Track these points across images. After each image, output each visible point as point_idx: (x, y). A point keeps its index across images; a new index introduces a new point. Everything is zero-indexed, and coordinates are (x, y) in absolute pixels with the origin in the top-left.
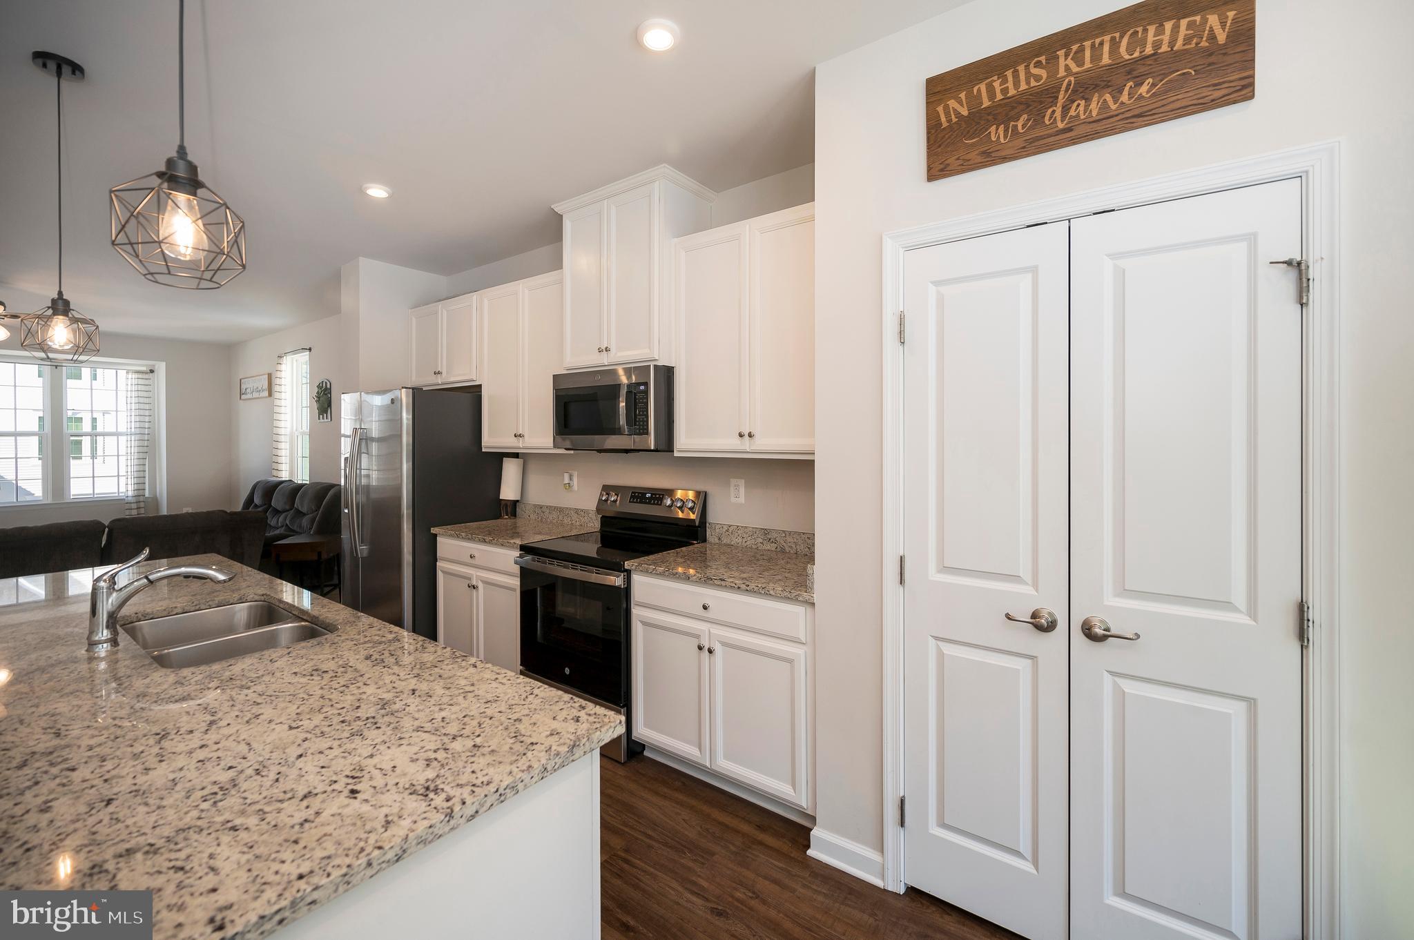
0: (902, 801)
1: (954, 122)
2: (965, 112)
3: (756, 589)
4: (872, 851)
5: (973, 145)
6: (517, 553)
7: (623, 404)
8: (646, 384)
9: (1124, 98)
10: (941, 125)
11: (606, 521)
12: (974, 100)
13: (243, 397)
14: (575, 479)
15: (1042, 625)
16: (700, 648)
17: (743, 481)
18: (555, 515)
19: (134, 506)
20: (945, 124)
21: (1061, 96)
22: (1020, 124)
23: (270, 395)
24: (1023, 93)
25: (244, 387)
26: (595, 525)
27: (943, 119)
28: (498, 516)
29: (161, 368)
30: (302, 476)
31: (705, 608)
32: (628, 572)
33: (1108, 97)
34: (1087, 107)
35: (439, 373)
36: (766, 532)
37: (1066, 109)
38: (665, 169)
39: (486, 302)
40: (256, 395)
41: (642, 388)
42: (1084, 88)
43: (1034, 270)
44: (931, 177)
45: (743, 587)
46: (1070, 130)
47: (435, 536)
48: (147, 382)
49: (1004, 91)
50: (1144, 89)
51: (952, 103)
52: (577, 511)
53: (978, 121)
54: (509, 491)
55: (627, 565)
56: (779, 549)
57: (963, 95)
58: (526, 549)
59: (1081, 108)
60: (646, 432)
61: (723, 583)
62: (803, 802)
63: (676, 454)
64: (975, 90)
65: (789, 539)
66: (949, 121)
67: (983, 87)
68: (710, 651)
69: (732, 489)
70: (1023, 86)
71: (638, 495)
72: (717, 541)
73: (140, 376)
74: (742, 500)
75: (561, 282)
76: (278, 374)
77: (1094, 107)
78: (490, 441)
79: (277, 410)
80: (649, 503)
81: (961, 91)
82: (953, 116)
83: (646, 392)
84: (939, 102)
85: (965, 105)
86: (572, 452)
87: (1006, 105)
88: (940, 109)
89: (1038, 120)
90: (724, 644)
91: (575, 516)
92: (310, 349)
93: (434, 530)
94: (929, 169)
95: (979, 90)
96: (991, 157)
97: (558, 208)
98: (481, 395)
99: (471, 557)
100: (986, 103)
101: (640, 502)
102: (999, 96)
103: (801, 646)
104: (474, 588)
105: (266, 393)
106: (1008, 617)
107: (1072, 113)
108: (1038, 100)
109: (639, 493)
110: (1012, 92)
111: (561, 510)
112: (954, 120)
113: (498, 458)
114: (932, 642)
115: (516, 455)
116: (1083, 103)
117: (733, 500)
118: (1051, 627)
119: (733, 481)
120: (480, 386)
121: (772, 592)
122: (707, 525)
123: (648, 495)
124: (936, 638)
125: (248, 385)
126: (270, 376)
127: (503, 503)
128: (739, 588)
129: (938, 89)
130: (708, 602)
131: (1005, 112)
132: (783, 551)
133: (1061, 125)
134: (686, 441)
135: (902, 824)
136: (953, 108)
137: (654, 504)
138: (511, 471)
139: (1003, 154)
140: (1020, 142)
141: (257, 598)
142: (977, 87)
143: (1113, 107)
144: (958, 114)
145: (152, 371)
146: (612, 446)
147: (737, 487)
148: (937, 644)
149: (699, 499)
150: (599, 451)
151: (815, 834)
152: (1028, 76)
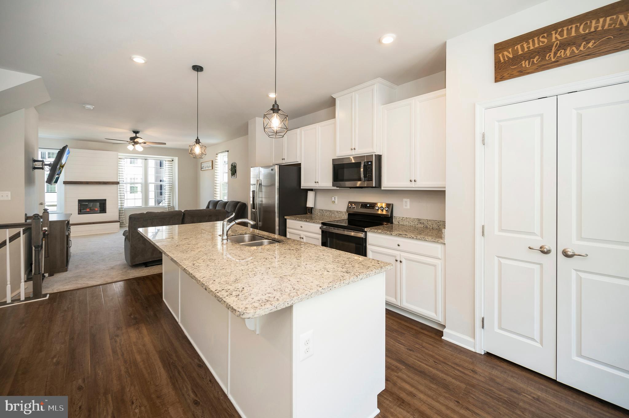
0: (483, 319)
1: (506, 60)
2: (511, 56)
3: (420, 238)
4: (469, 338)
5: (515, 68)
6: (320, 225)
7: (362, 170)
8: (372, 162)
9: (582, 48)
10: (501, 61)
11: (349, 215)
12: (515, 52)
13: (202, 169)
14: (336, 199)
15: (545, 252)
16: (396, 261)
17: (409, 200)
18: (328, 213)
19: (168, 209)
20: (502, 60)
21: (553, 49)
22: (535, 60)
23: (212, 169)
24: (537, 48)
25: (202, 166)
26: (346, 217)
27: (502, 59)
28: (306, 213)
29: (176, 159)
31: (399, 245)
32: (366, 232)
33: (574, 48)
34: (565, 53)
35: (284, 159)
36: (419, 220)
37: (555, 54)
38: (379, 79)
39: (303, 132)
40: (207, 169)
41: (370, 163)
42: (563, 45)
43: (541, 115)
44: (496, 81)
45: (415, 237)
46: (557, 61)
47: (286, 219)
48: (171, 164)
49: (528, 48)
50: (590, 45)
51: (506, 53)
52: (337, 212)
53: (516, 59)
54: (310, 204)
55: (366, 229)
56: (425, 227)
57: (510, 50)
58: (323, 224)
59: (562, 53)
60: (372, 180)
61: (406, 236)
62: (440, 319)
63: (382, 189)
64: (516, 48)
65: (429, 223)
66: (504, 60)
67: (519, 46)
68: (401, 262)
69: (404, 203)
70: (537, 45)
71: (364, 205)
72: (398, 223)
73: (169, 162)
74: (408, 207)
75: (335, 124)
76: (217, 161)
77: (568, 52)
78: (304, 184)
79: (216, 174)
80: (369, 208)
81: (510, 48)
82: (506, 58)
83: (372, 165)
84: (500, 53)
85: (511, 54)
86: (338, 188)
87: (529, 53)
88: (500, 55)
89: (544, 58)
90: (406, 259)
91: (336, 214)
92: (228, 151)
93: (285, 217)
94: (496, 78)
95: (517, 48)
96: (522, 72)
97: (334, 96)
98: (301, 167)
99: (301, 227)
100: (520, 52)
101: (365, 208)
102: (526, 50)
103: (439, 260)
104: (302, 238)
105: (211, 168)
106: (530, 248)
107: (558, 55)
108: (543, 51)
109: (364, 204)
110: (532, 48)
111: (330, 211)
112: (506, 59)
113: (306, 191)
114: (496, 258)
115: (312, 190)
116: (563, 51)
117: (405, 207)
118: (548, 252)
119: (405, 200)
120: (300, 164)
121: (427, 239)
122: (393, 217)
123: (368, 205)
124: (498, 257)
125: (204, 165)
126: (212, 161)
127: (308, 208)
128: (413, 238)
129: (499, 48)
130: (400, 243)
131: (529, 56)
132: (427, 227)
133: (553, 60)
134: (386, 184)
135: (483, 327)
136: (506, 55)
137: (371, 208)
138: (311, 196)
139: (528, 72)
140: (535, 67)
141: (250, 233)
142: (516, 46)
143: (577, 52)
144: (508, 57)
145: (173, 161)
146: (358, 185)
147: (406, 202)
148: (498, 259)
149: (390, 206)
150: (351, 188)
151: (445, 331)
152: (539, 41)
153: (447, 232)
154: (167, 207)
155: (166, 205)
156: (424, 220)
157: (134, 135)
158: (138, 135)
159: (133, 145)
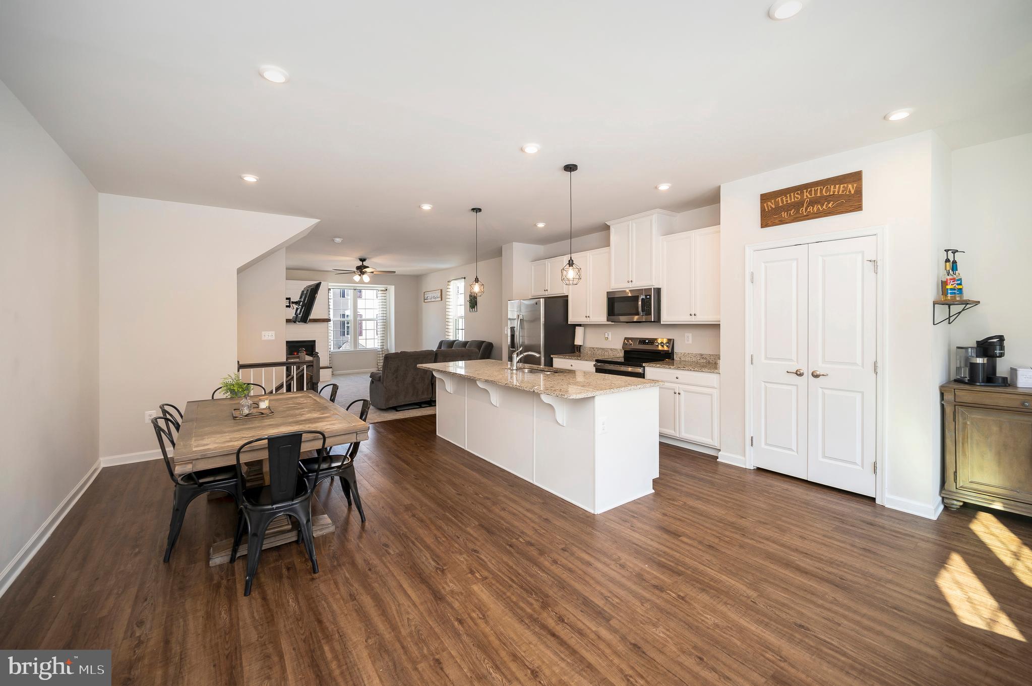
0: (752, 437)
2: (773, 207)
4: (741, 456)
5: (776, 217)
6: (594, 363)
7: (640, 303)
8: (650, 296)
9: (824, 207)
10: (766, 210)
11: (626, 352)
12: (777, 203)
13: (426, 301)
14: (610, 335)
15: (799, 374)
16: (675, 393)
17: (690, 334)
18: (600, 351)
19: (381, 353)
21: (805, 204)
22: (792, 212)
23: (441, 300)
24: (792, 202)
25: (426, 296)
26: (622, 354)
27: (766, 208)
28: (574, 352)
29: (392, 289)
30: (461, 337)
31: (677, 378)
32: (644, 367)
33: (819, 206)
34: (813, 209)
35: (547, 290)
36: (701, 355)
37: (806, 209)
38: (659, 210)
40: (433, 300)
41: (648, 297)
42: (812, 203)
43: (797, 259)
44: (763, 226)
45: (693, 369)
46: (808, 215)
47: (553, 358)
48: (385, 295)
49: (787, 201)
50: (830, 205)
51: (769, 203)
52: (611, 349)
53: (778, 210)
54: (578, 341)
55: (644, 365)
57: (773, 201)
58: (597, 361)
59: (811, 209)
60: (650, 314)
61: (684, 369)
62: (717, 445)
63: (660, 323)
66: (768, 209)
67: (779, 199)
68: (679, 394)
69: (685, 337)
70: (793, 200)
71: (642, 341)
72: (679, 360)
73: (382, 292)
74: (690, 342)
75: (609, 252)
76: (449, 290)
77: (815, 209)
78: (572, 320)
79: (447, 307)
80: (648, 344)
83: (650, 298)
84: (765, 202)
85: (774, 204)
86: (613, 323)
87: (787, 205)
88: (765, 205)
89: (798, 212)
90: (685, 391)
91: (610, 352)
92: (465, 278)
93: (552, 356)
94: (761, 224)
95: (778, 200)
96: (782, 222)
97: (608, 223)
98: (568, 300)
99: (571, 366)
100: (781, 204)
101: (644, 344)
102: (785, 203)
103: (715, 389)
106: (788, 372)
107: (808, 210)
108: (798, 205)
110: (789, 202)
111: (603, 349)
112: (770, 209)
113: (574, 326)
114: (763, 384)
115: (580, 325)
116: (812, 207)
117: (686, 342)
118: (801, 375)
119: (685, 334)
120: (568, 296)
121: (704, 371)
122: (674, 352)
123: (647, 341)
124: (764, 382)
125: (429, 295)
126: (441, 290)
127: (576, 346)
128: (691, 370)
129: (765, 198)
130: (678, 376)
131: (787, 208)
133: (805, 214)
134: (665, 318)
135: (752, 445)
136: (770, 205)
137: (650, 344)
138: (579, 331)
139: (787, 221)
140: (792, 218)
143: (821, 210)
144: (771, 207)
145: (386, 290)
146: (635, 320)
147: (688, 337)
148: (765, 385)
149: (671, 342)
150: (627, 322)
151: (720, 454)
152: (794, 197)
153: (722, 363)
154: (380, 350)
155: (379, 347)
156: (706, 355)
157: (360, 263)
158: (365, 264)
159: (360, 275)
